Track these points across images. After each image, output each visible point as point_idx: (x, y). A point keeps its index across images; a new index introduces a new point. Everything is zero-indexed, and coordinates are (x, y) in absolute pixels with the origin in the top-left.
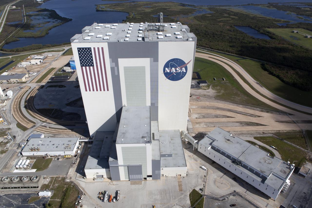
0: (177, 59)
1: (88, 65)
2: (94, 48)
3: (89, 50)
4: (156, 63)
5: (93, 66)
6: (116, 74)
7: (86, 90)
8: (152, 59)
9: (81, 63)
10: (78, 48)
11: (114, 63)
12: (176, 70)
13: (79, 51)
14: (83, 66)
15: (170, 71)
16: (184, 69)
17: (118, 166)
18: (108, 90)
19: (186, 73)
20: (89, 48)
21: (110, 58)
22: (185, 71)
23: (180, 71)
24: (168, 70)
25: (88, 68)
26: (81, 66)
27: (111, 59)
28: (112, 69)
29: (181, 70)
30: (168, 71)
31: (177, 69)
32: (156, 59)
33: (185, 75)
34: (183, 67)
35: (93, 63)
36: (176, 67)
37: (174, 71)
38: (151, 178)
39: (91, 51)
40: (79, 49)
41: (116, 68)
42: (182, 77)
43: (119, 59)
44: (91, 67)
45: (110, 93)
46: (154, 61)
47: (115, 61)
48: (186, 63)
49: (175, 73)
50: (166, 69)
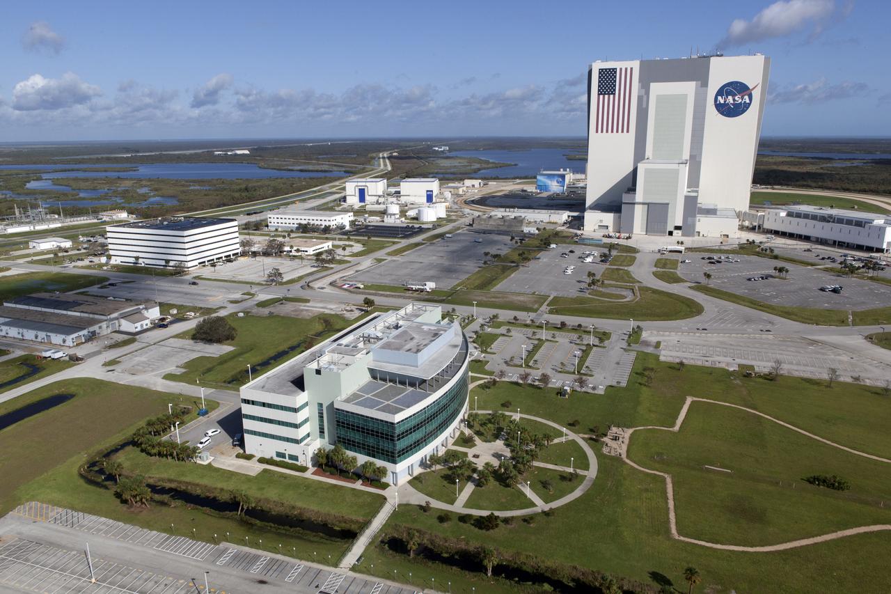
0: (737, 82)
1: (608, 92)
2: (621, 69)
3: (614, 71)
4: (704, 88)
5: (615, 94)
6: (644, 106)
7: (597, 132)
8: (700, 82)
9: (599, 90)
10: (600, 69)
11: (644, 90)
12: (734, 100)
13: (600, 73)
14: (601, 94)
15: (725, 102)
16: (746, 97)
17: (634, 204)
18: (628, 131)
19: (750, 104)
20: (613, 69)
21: (639, 82)
22: (748, 101)
23: (740, 101)
24: (721, 100)
25: (606, 96)
26: (599, 95)
27: (641, 83)
28: (640, 99)
29: (742, 99)
30: (722, 102)
31: (736, 98)
32: (705, 84)
33: (748, 108)
34: (745, 95)
35: (615, 90)
36: (733, 95)
37: (732, 102)
38: (680, 232)
39: (616, 72)
40: (600, 71)
41: (645, 97)
42: (743, 111)
43: (652, 84)
44: (612, 96)
45: (629, 138)
46: (702, 86)
47: (645, 86)
48: (751, 88)
49: (733, 104)
50: (719, 98)
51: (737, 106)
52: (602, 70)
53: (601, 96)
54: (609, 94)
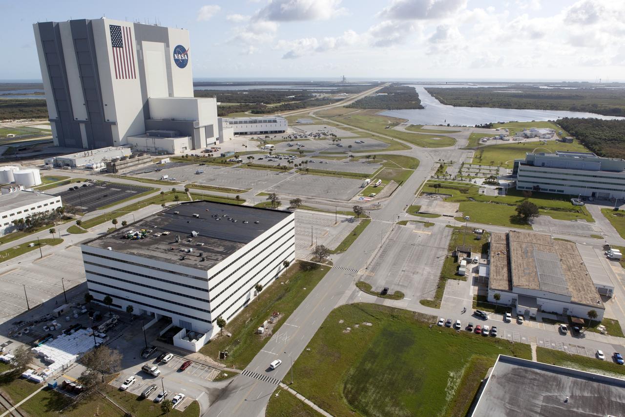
0: (181, 46)
1: (119, 45)
2: (123, 27)
4: (168, 48)
5: (123, 47)
6: (141, 58)
7: (117, 78)
8: (166, 44)
9: (112, 43)
10: (110, 25)
11: (139, 46)
14: (115, 47)
15: (178, 58)
16: (186, 56)
18: (135, 78)
19: (187, 60)
20: (119, 27)
21: (136, 40)
24: (176, 57)
25: (118, 48)
26: (113, 47)
28: (138, 52)
29: (184, 57)
31: (182, 56)
32: (168, 46)
33: (187, 62)
34: (185, 54)
35: (122, 44)
36: (181, 54)
37: (181, 58)
38: (218, 141)
39: (120, 29)
40: (110, 27)
41: (141, 51)
42: (186, 64)
44: (121, 48)
45: (137, 81)
47: (139, 44)
48: (187, 50)
49: (181, 60)
50: (175, 55)
51: (183, 61)
52: (112, 26)
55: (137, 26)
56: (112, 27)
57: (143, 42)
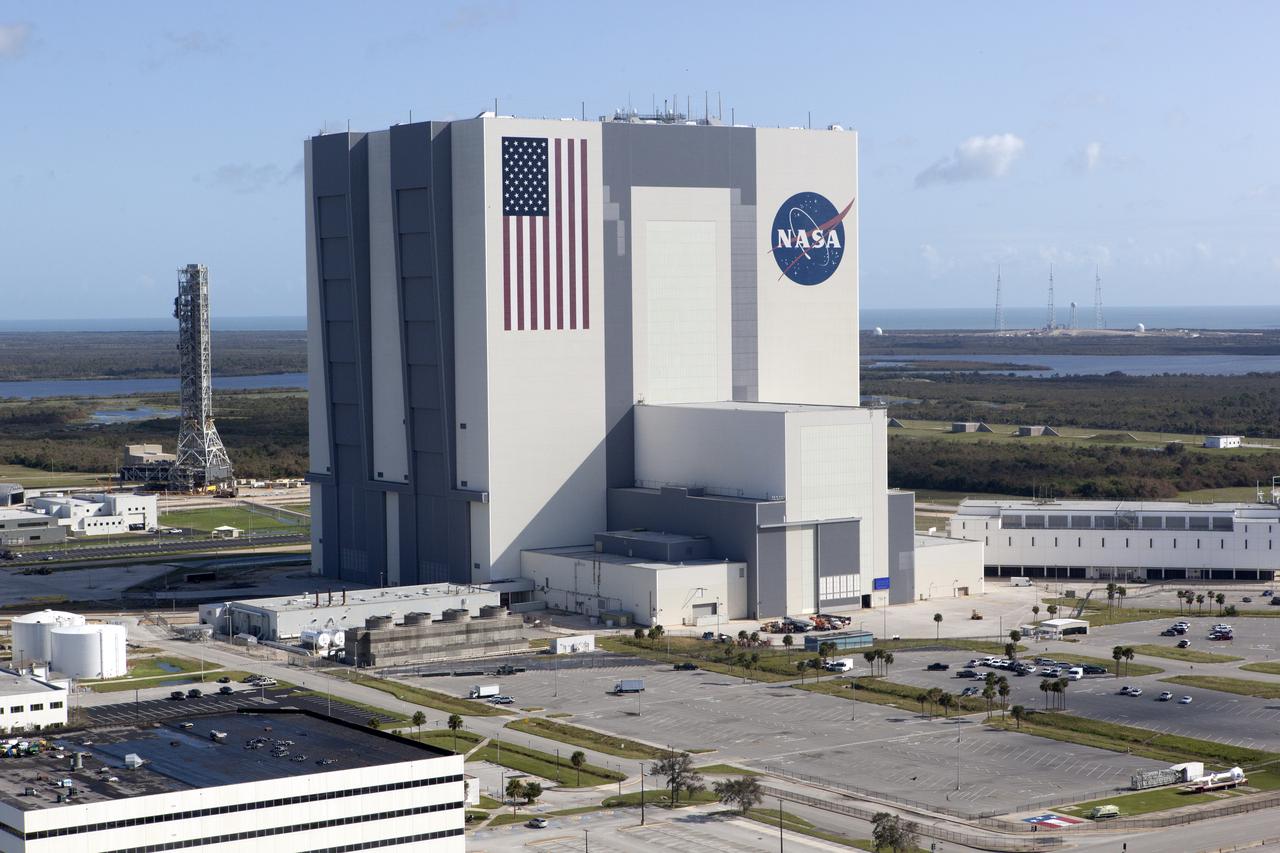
0: (813, 196)
1: (531, 208)
2: (558, 142)
3: (541, 147)
4: (751, 206)
5: (546, 214)
6: (621, 251)
7: (508, 326)
8: (738, 192)
9: (506, 202)
10: (504, 139)
11: (616, 206)
12: (811, 240)
13: (505, 150)
14: (512, 212)
15: (793, 244)
16: (833, 234)
17: (783, 529)
18: (586, 325)
19: (841, 251)
20: (540, 141)
21: (604, 184)
22: (837, 245)
23: (822, 243)
24: (785, 240)
25: (526, 219)
26: (506, 214)
27: (608, 187)
28: (609, 228)
29: (826, 240)
30: (788, 244)
31: (816, 237)
32: (748, 196)
33: (838, 261)
34: (830, 229)
35: (546, 202)
36: (809, 229)
37: (806, 245)
38: (885, 594)
39: (545, 151)
40: (506, 143)
41: (621, 225)
42: (831, 270)
43: (635, 190)
44: (539, 220)
45: (592, 341)
46: (744, 202)
47: (619, 196)
48: (840, 211)
49: (810, 251)
50: (781, 233)
51: (817, 253)
52: (511, 140)
53: (513, 219)
54: (532, 214)
55: (618, 133)
56: (511, 144)
57: (633, 188)
